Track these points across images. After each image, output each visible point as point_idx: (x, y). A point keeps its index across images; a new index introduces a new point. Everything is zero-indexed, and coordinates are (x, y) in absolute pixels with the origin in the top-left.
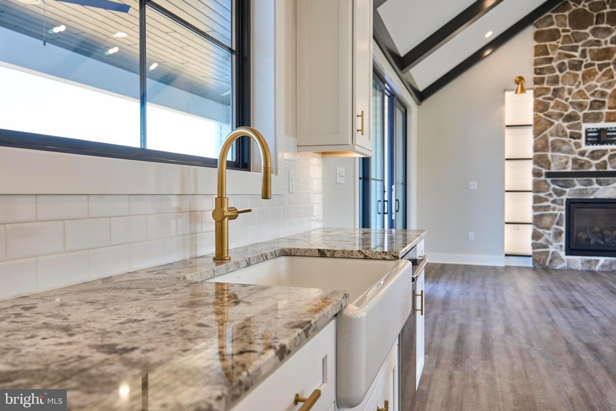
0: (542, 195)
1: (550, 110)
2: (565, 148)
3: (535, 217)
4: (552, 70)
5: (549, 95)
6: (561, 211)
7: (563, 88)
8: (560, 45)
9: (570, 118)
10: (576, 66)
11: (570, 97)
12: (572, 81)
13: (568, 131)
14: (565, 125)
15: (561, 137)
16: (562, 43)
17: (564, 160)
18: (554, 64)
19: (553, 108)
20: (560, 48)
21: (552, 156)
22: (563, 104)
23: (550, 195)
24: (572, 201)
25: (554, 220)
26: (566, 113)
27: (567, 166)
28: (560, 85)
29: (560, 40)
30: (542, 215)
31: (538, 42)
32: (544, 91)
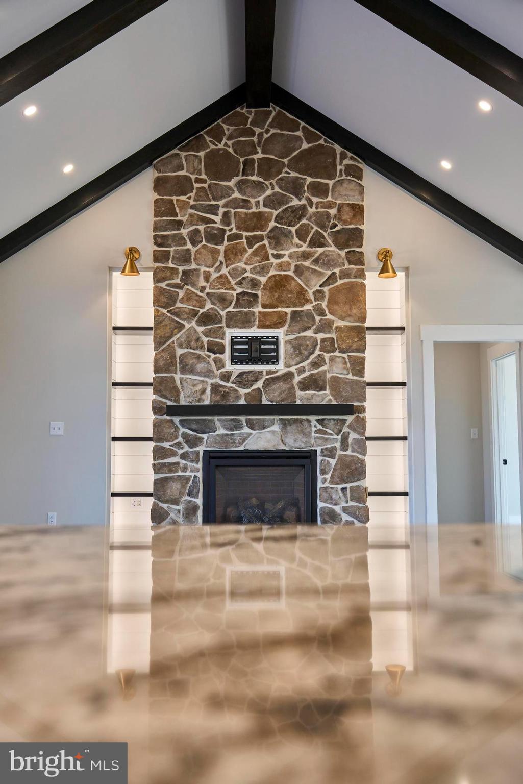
0: (166, 445)
1: (179, 305)
2: (200, 366)
3: (156, 482)
4: (180, 240)
5: (178, 281)
6: (195, 470)
7: (196, 270)
8: (192, 202)
9: (206, 319)
10: (216, 237)
11: (208, 285)
12: (210, 261)
13: (205, 340)
14: (200, 329)
15: (194, 349)
16: (195, 200)
17: (199, 387)
18: (184, 232)
19: (182, 301)
20: (192, 207)
21: (181, 379)
22: (197, 295)
23: (179, 445)
24: (212, 455)
25: (184, 487)
26: (201, 311)
27: (203, 397)
28: (193, 266)
29: (192, 195)
30: (166, 479)
31: (159, 195)
32: (168, 273)
